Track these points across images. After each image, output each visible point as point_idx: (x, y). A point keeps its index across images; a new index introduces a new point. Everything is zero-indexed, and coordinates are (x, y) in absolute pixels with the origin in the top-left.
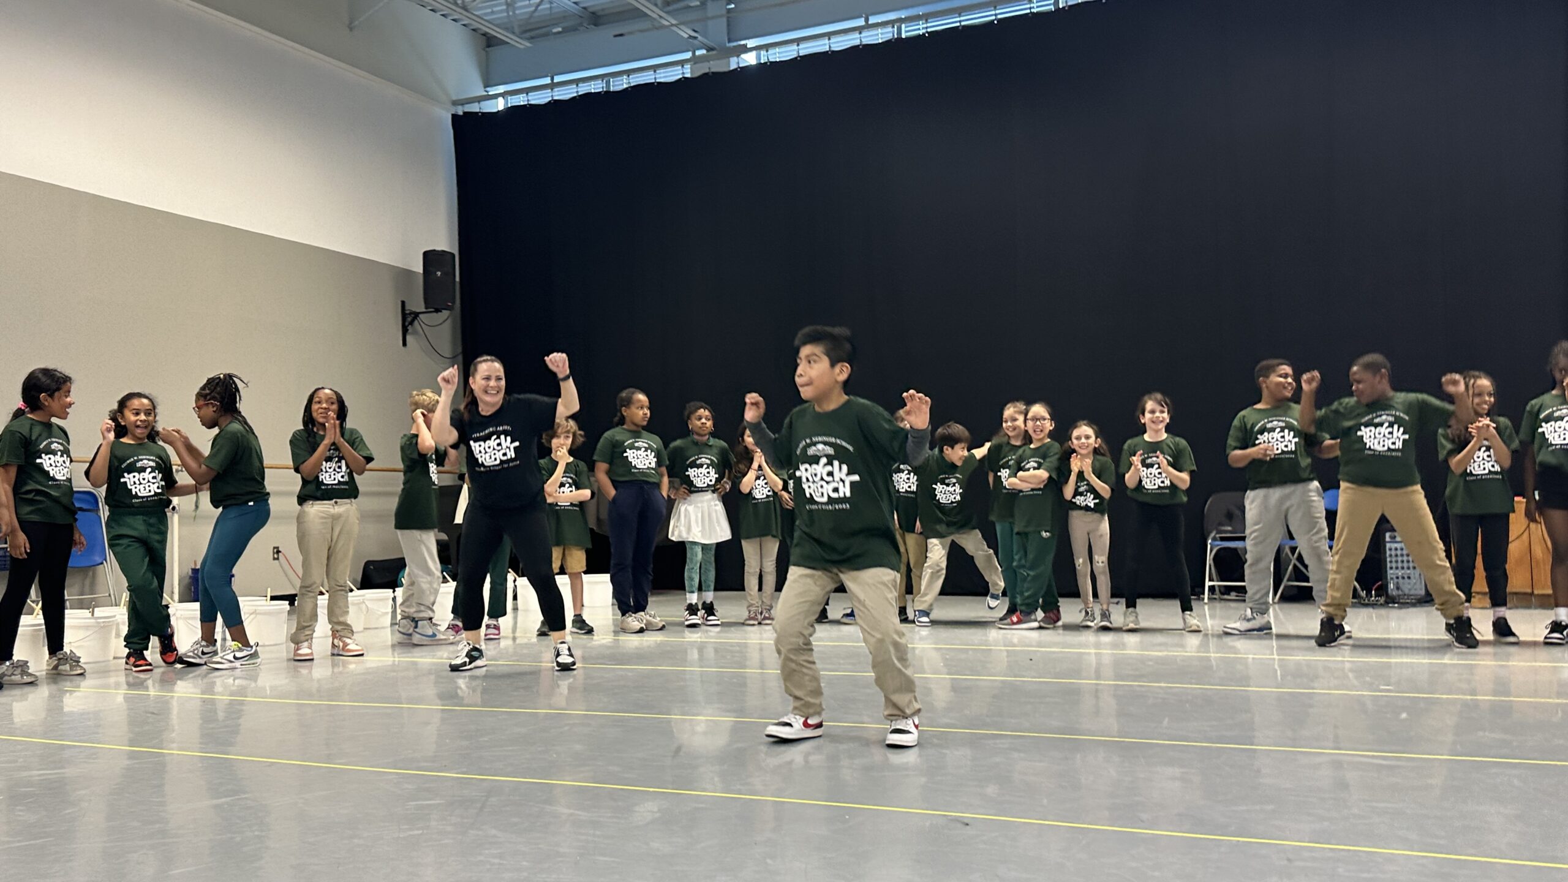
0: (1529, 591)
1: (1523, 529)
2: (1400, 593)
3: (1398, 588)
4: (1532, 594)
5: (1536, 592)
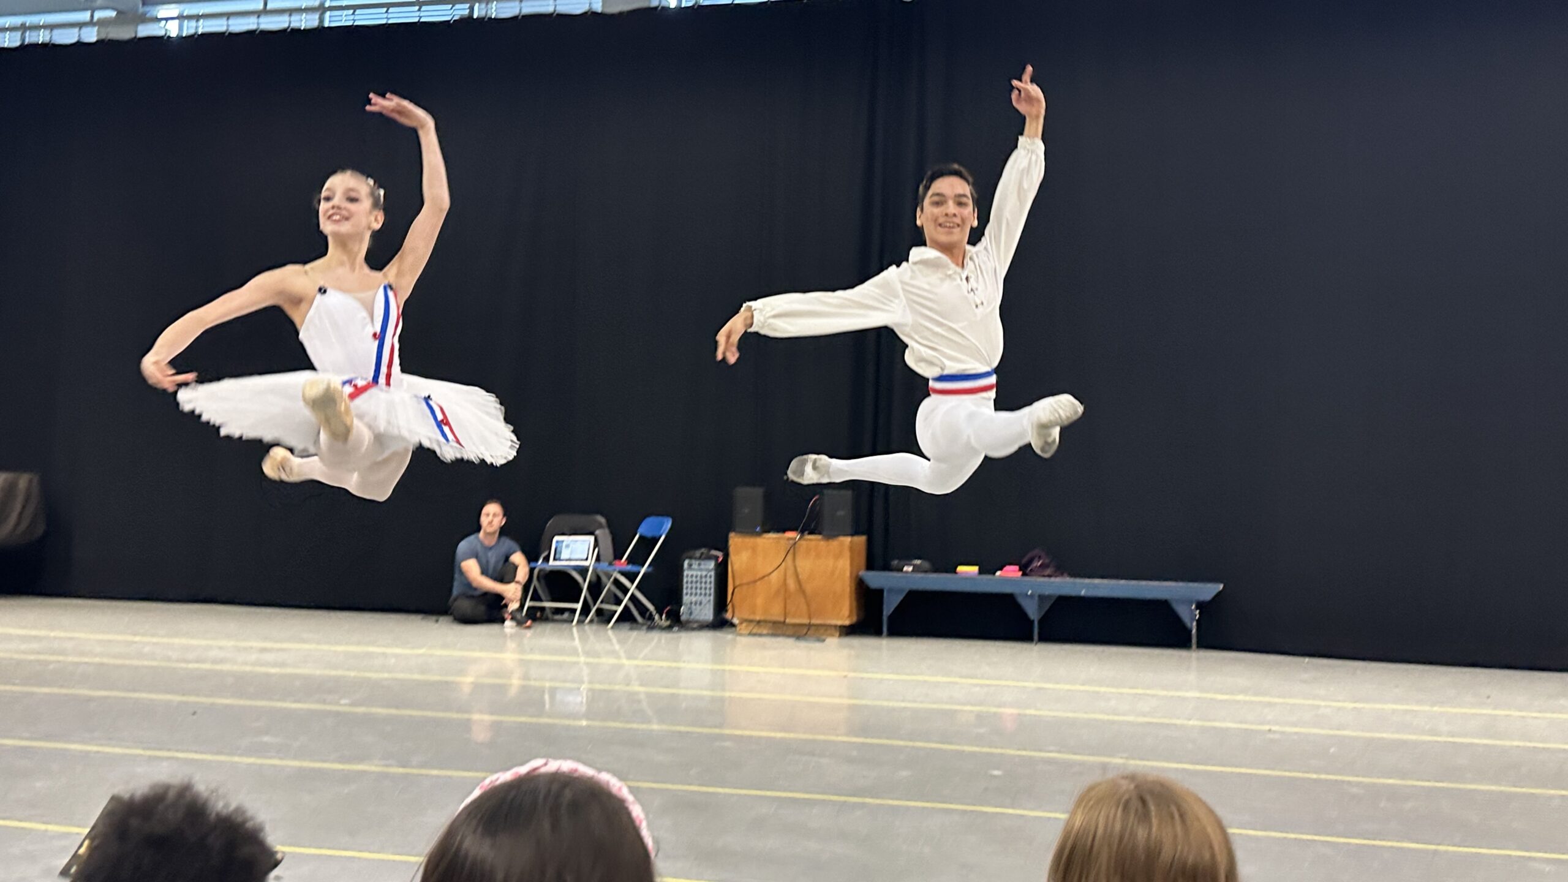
0: (782, 619)
1: (781, 561)
2: (691, 618)
3: (689, 614)
5: (788, 621)
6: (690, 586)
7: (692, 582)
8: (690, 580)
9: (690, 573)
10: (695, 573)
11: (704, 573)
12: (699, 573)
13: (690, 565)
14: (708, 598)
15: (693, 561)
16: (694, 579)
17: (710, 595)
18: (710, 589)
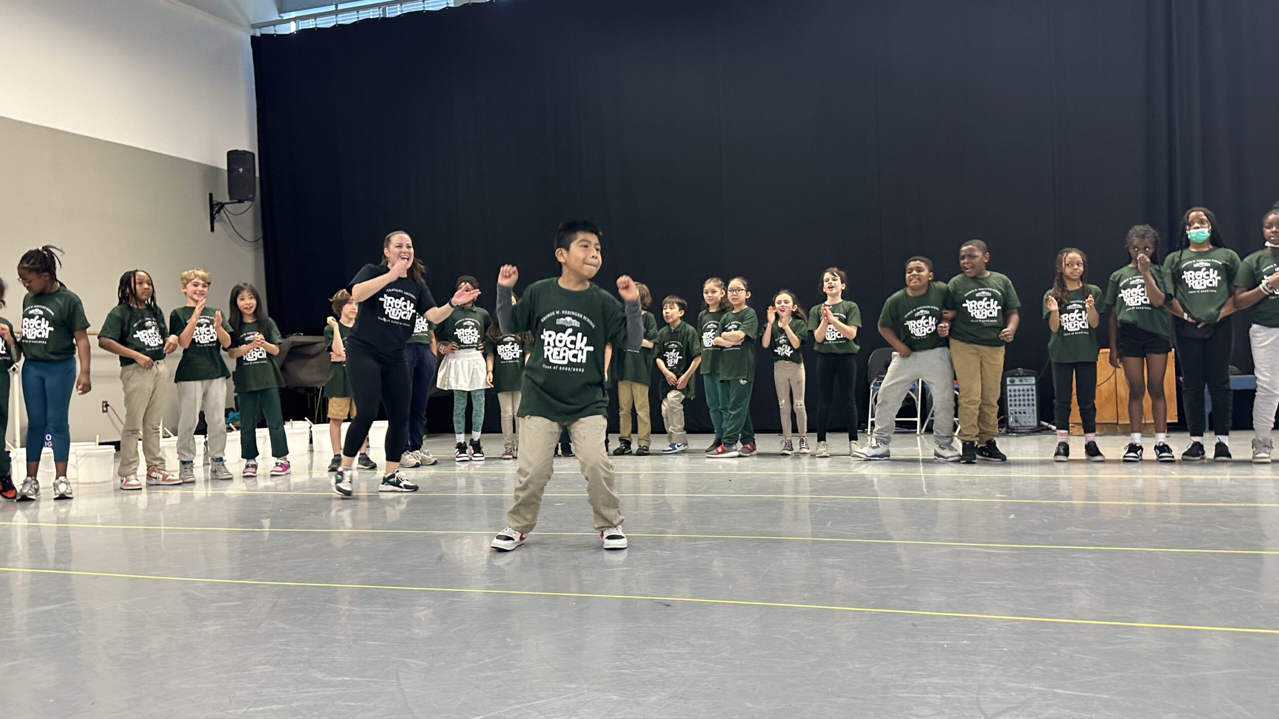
0: (1115, 422)
1: (1111, 373)
2: (1018, 425)
3: (1016, 421)
4: (1117, 424)
5: (1120, 422)
6: (1013, 399)
7: (1015, 396)
8: (1013, 393)
9: (1013, 388)
10: (1017, 388)
11: (1026, 388)
12: (1021, 388)
13: (1012, 382)
14: (1031, 408)
15: (1015, 378)
16: (1017, 393)
17: (1033, 405)
18: (1033, 400)
